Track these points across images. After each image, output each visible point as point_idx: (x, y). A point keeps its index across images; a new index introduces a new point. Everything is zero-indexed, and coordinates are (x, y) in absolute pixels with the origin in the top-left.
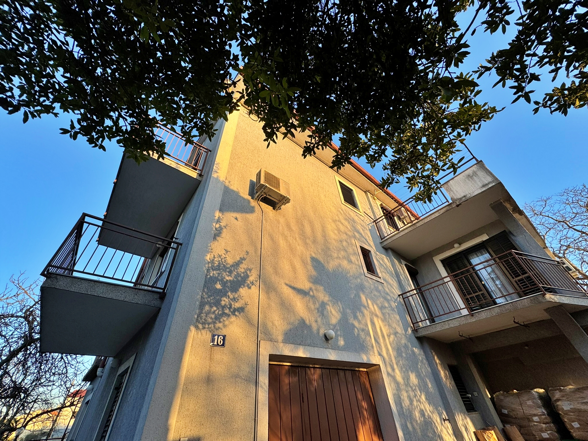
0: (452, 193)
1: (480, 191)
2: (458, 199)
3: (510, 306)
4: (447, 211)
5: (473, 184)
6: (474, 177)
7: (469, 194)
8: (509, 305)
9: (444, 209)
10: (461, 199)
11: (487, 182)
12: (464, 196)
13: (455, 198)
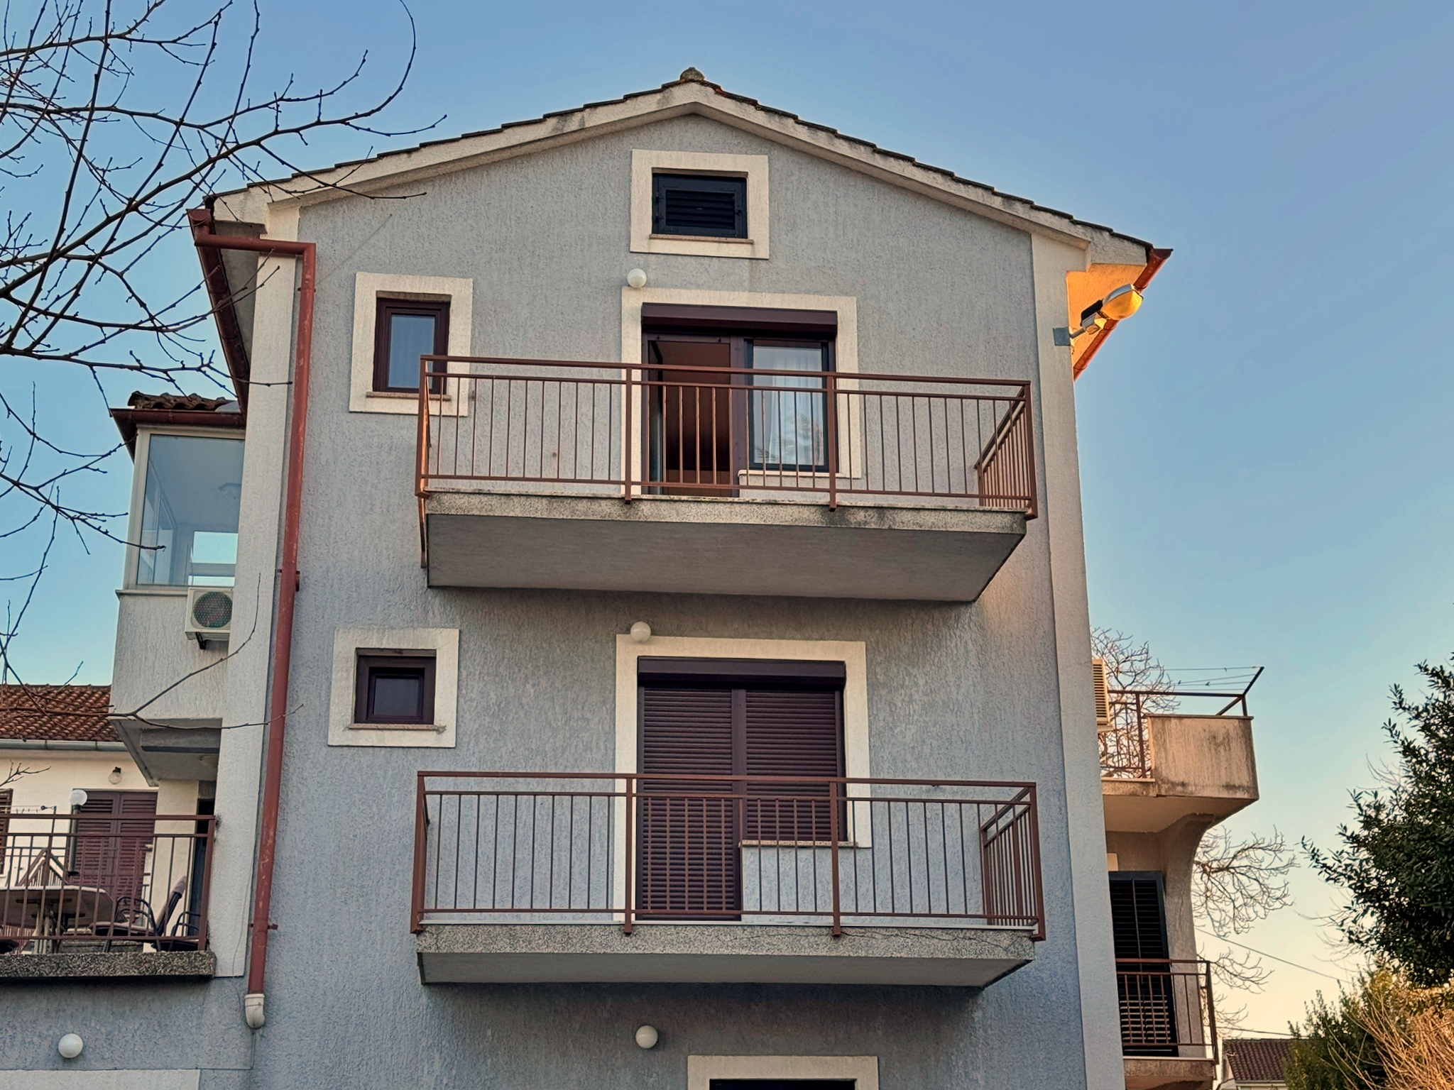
0: (1163, 754)
1: (1216, 794)
2: (1169, 782)
3: (1156, 1066)
4: (1133, 794)
5: (1212, 766)
6: (1222, 748)
7: (1195, 785)
8: (1155, 1063)
9: (1130, 788)
10: (1174, 784)
11: (1237, 783)
12: (1183, 784)
13: (1164, 773)
